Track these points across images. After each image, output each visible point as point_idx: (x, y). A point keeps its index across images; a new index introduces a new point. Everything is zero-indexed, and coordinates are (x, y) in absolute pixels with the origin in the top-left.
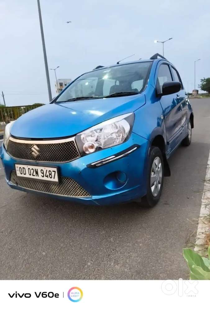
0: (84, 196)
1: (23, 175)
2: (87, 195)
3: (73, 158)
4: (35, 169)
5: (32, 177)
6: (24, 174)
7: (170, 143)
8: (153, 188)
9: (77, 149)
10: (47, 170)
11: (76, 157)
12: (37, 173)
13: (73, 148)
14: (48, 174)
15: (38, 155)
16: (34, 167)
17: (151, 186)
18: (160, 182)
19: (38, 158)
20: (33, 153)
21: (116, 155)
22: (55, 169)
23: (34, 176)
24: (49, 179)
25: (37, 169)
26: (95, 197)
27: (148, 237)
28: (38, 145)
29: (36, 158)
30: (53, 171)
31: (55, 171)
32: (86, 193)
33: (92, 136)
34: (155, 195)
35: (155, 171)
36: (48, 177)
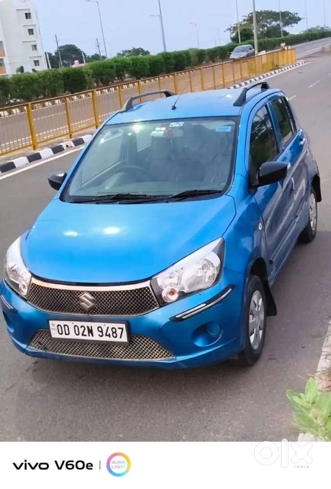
0: (164, 359)
1: (64, 336)
2: (169, 357)
3: (148, 310)
4: (88, 327)
5: (80, 337)
6: (66, 334)
8: (252, 338)
9: (153, 294)
10: (108, 328)
11: (154, 308)
12: (90, 331)
13: (149, 297)
14: (110, 332)
15: (93, 306)
16: (86, 324)
17: (250, 334)
18: (262, 327)
19: (92, 310)
20: (83, 304)
21: (207, 303)
22: (123, 326)
23: (85, 335)
24: (112, 339)
25: (91, 327)
26: (180, 358)
27: (251, 402)
28: (91, 293)
29: (88, 311)
30: (119, 328)
31: (122, 329)
32: (168, 354)
33: (171, 278)
34: (256, 347)
35: (254, 313)
36: (110, 337)
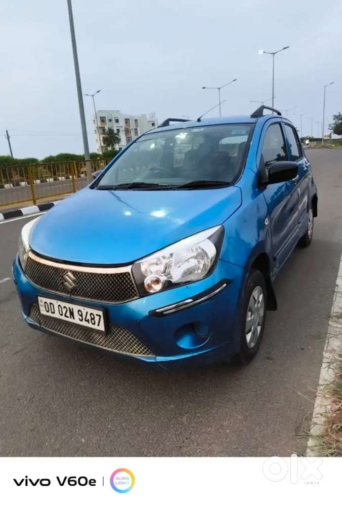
0: (143, 355)
1: (49, 314)
2: (148, 354)
3: (127, 299)
4: (69, 308)
5: (63, 318)
6: (52, 313)
7: (277, 257)
8: (249, 337)
9: (133, 281)
10: (87, 312)
11: (133, 297)
12: (72, 314)
13: (129, 283)
14: (89, 317)
15: (75, 287)
16: (68, 305)
17: (246, 332)
18: (261, 323)
19: (73, 291)
20: (66, 283)
21: (195, 298)
22: (101, 313)
23: (68, 317)
24: (90, 325)
25: (72, 309)
26: (160, 359)
27: (239, 417)
28: (74, 273)
29: (70, 291)
30: (97, 315)
31: (100, 316)
32: (148, 351)
33: (157, 264)
34: (253, 345)
35: (253, 310)
36: (89, 323)
